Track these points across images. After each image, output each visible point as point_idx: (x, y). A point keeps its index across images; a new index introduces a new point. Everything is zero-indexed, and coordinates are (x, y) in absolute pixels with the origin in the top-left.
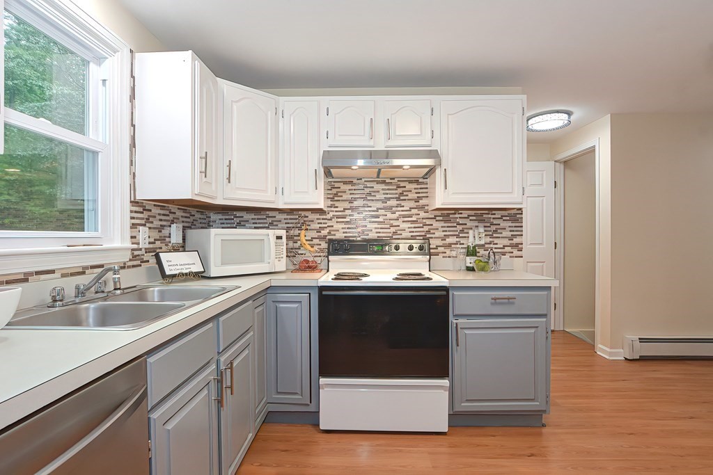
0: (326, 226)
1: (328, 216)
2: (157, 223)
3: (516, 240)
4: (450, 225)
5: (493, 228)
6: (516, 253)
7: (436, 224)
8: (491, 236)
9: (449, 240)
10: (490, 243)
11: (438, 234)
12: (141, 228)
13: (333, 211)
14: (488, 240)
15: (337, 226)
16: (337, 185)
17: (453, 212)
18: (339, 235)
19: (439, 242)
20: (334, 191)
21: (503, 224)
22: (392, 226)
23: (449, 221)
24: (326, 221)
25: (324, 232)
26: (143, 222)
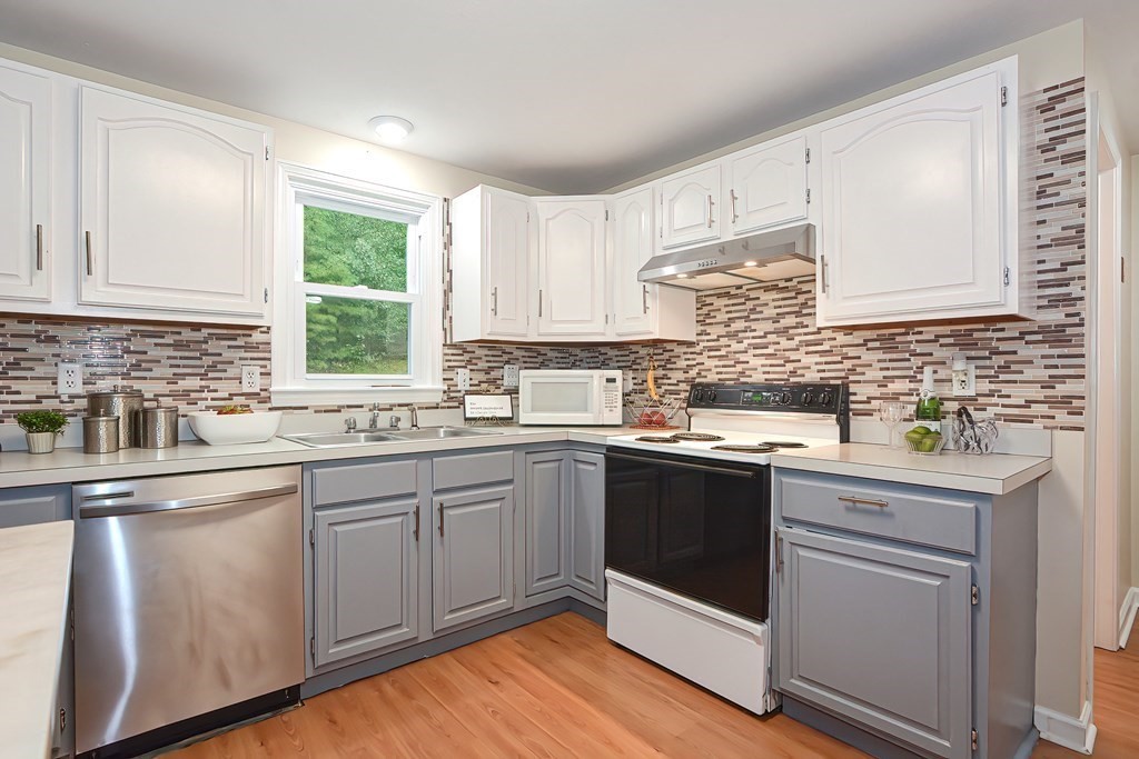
0: (694, 363)
1: (697, 349)
2: (482, 365)
3: (1062, 389)
4: (894, 356)
5: (999, 360)
6: (1062, 417)
7: (867, 357)
8: (993, 379)
9: (894, 387)
10: (991, 395)
11: (871, 374)
12: (459, 370)
13: (703, 341)
14: (985, 386)
15: (710, 363)
16: (708, 300)
17: (903, 330)
18: (711, 378)
19: (874, 390)
20: (705, 310)
21: (1024, 351)
22: (788, 361)
23: (893, 349)
24: (695, 356)
25: (693, 373)
26: (463, 364)
